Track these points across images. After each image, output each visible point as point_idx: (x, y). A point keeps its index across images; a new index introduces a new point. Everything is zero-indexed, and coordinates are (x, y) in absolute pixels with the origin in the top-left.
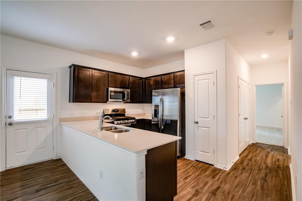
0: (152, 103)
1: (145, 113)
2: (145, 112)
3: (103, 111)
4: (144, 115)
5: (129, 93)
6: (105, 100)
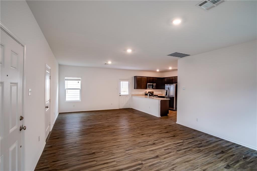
0: (165, 89)
1: (163, 94)
3: (145, 92)
5: (155, 85)
6: (146, 88)
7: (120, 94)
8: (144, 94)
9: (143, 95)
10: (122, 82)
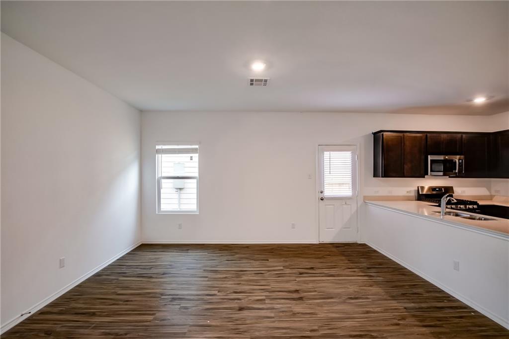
1: (494, 196)
2: (493, 193)
3: (417, 189)
4: (491, 198)
5: (462, 162)
6: (422, 174)
7: (321, 196)
8: (413, 194)
9: (408, 199)
10: (327, 154)
